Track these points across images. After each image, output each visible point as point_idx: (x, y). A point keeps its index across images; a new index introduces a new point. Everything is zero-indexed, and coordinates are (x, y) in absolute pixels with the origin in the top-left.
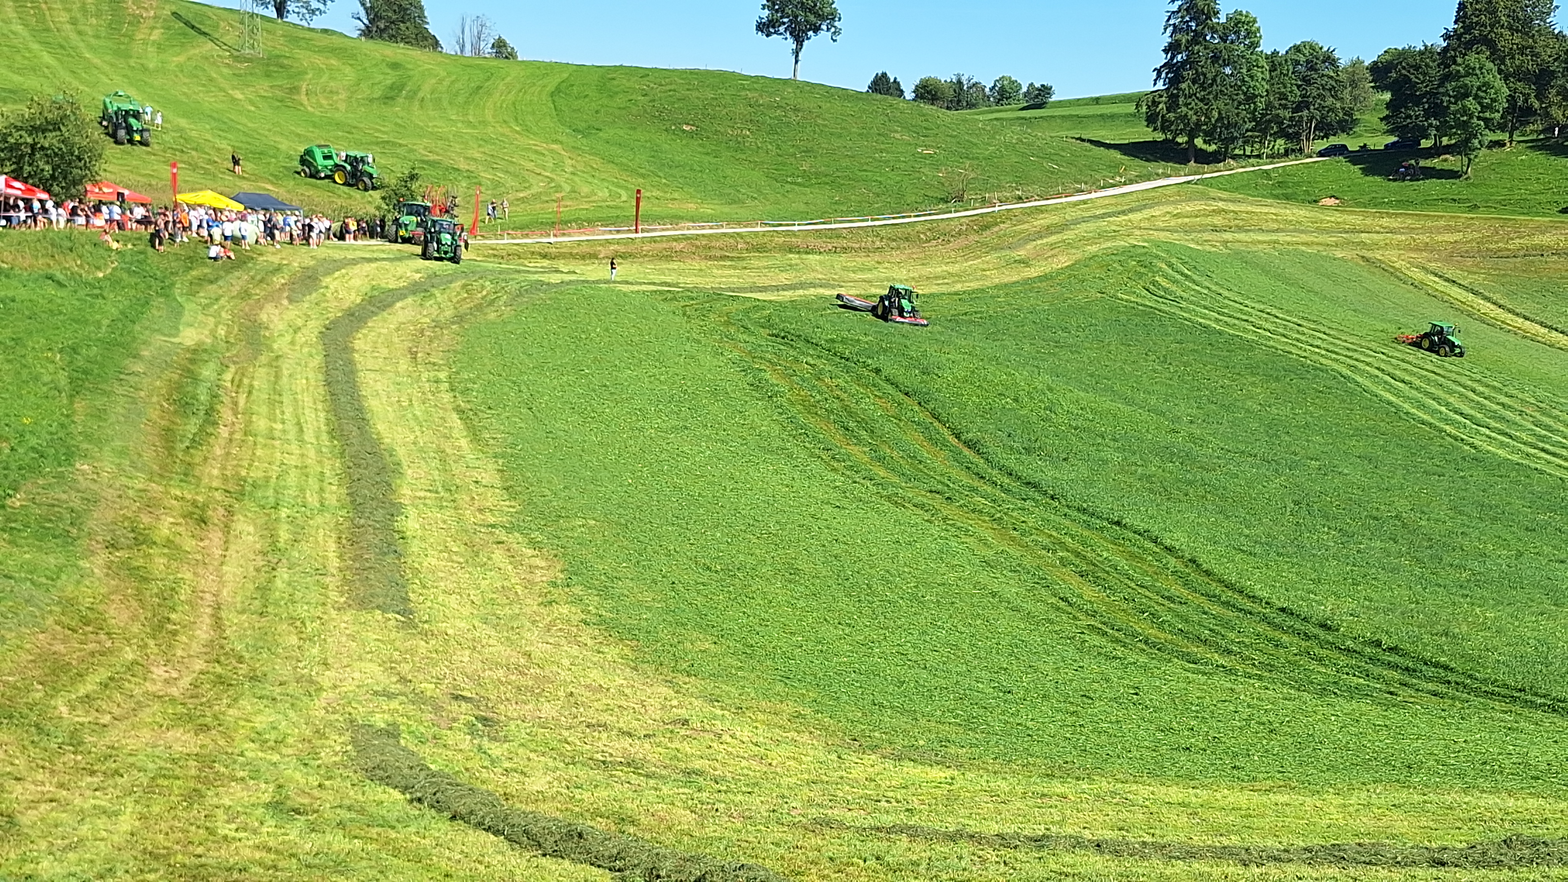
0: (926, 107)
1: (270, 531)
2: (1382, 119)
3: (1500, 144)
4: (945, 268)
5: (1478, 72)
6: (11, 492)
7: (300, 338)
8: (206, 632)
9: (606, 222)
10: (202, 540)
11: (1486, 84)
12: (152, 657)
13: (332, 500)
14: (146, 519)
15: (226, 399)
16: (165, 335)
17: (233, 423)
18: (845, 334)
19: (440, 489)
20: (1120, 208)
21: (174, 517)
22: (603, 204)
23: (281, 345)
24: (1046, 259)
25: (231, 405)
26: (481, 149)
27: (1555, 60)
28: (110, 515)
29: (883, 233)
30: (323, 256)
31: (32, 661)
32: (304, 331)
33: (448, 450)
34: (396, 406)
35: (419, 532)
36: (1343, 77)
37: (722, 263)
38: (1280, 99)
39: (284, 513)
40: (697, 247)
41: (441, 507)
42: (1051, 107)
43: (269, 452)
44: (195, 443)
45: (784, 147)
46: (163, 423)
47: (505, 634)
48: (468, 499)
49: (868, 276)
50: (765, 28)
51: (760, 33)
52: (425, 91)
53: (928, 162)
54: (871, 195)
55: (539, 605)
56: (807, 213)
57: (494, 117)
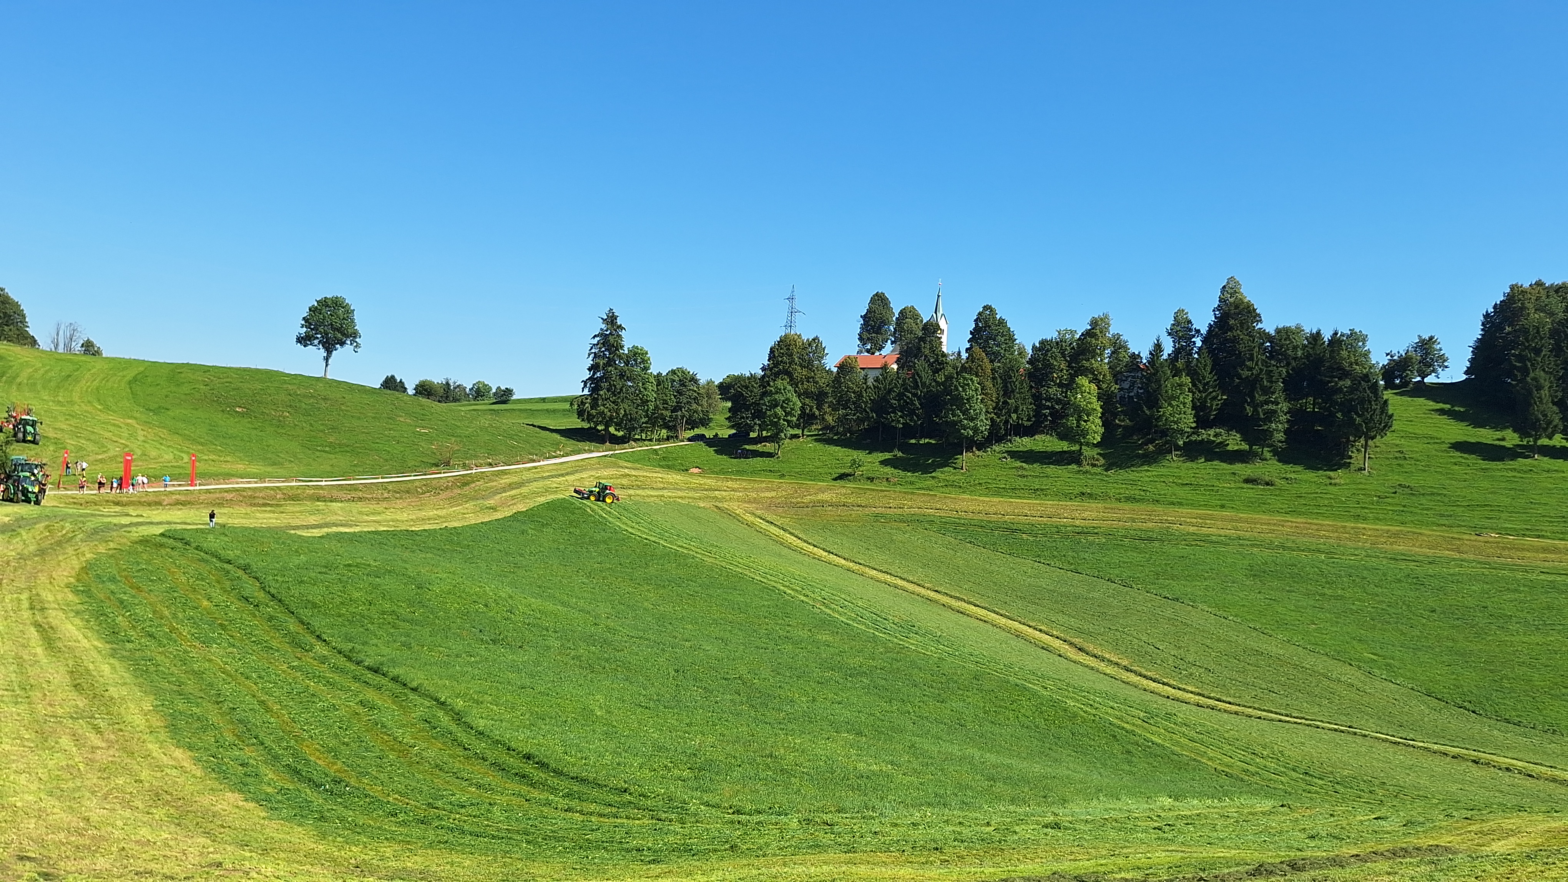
0: (424, 400)
2: (726, 419)
3: (796, 436)
4: (435, 512)
5: (783, 391)
11: (788, 399)
18: (359, 560)
20: (560, 472)
22: (167, 464)
24: (508, 506)
26: (67, 422)
27: (827, 386)
29: (390, 487)
33: (25, 657)
36: (702, 391)
37: (264, 508)
38: (663, 404)
40: (245, 497)
42: (512, 403)
45: (315, 425)
47: (68, 803)
48: (40, 695)
49: (378, 518)
50: (302, 340)
51: (299, 344)
52: (23, 377)
53: (424, 438)
54: (381, 460)
55: (99, 778)
56: (332, 473)
57: (80, 398)
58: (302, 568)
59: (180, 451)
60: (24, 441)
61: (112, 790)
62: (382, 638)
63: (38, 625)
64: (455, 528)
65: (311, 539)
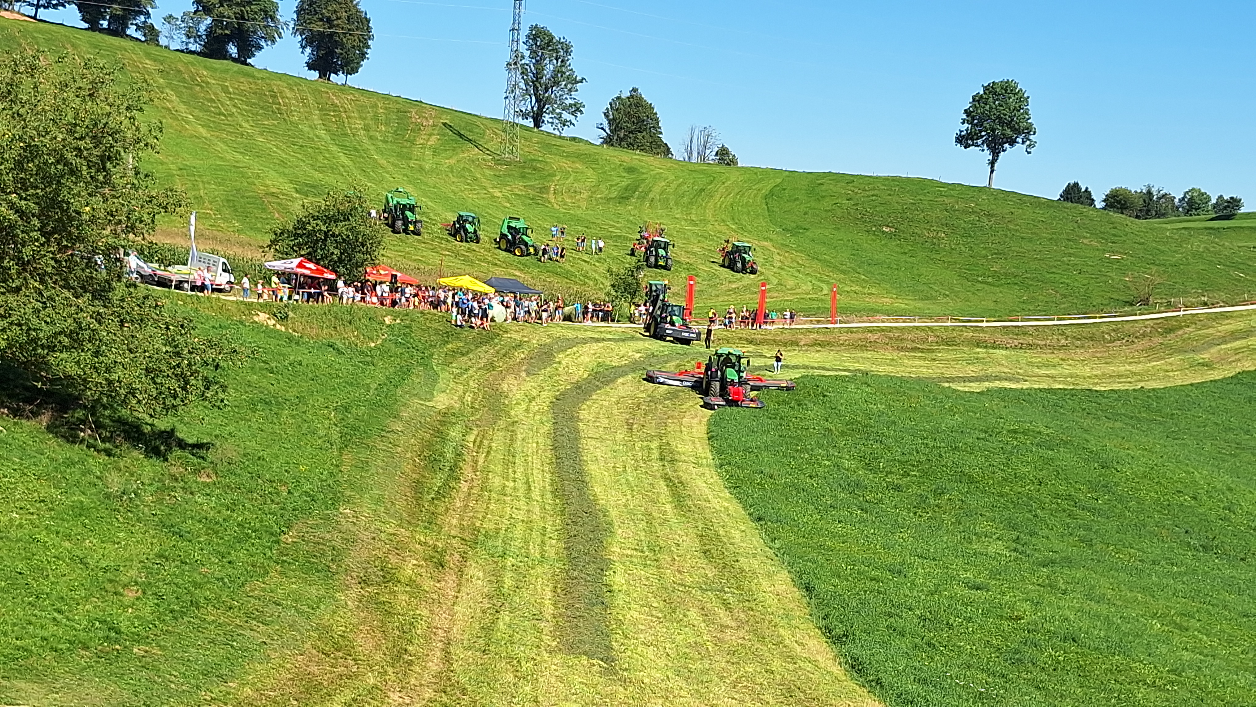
0: (1115, 216)
1: (496, 578)
4: (1128, 367)
6: (285, 529)
7: (534, 407)
8: (436, 665)
9: (808, 313)
10: (439, 581)
12: (390, 683)
13: (551, 553)
14: (394, 560)
15: (468, 458)
16: (421, 399)
17: (472, 479)
19: (645, 549)
21: (417, 560)
22: (806, 296)
23: (517, 412)
24: (1230, 363)
25: (471, 463)
28: (364, 555)
29: (1068, 332)
30: (558, 336)
31: (290, 679)
32: (537, 400)
33: (654, 514)
34: (612, 471)
35: (625, 587)
37: (912, 354)
39: (510, 561)
40: (891, 338)
41: (645, 566)
42: (1241, 218)
43: (500, 507)
44: (440, 495)
45: (976, 249)
46: (414, 476)
47: (695, 687)
48: (669, 559)
49: (1052, 371)
50: (964, 140)
51: (959, 145)
52: (655, 193)
53: (1114, 266)
54: (1058, 295)
55: (728, 662)
56: (996, 311)
57: (713, 216)
58: (956, 431)
59: (819, 280)
60: (657, 266)
61: (741, 677)
62: (1055, 529)
63: (667, 478)
64: (1154, 390)
65: (968, 394)
